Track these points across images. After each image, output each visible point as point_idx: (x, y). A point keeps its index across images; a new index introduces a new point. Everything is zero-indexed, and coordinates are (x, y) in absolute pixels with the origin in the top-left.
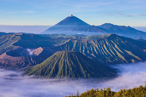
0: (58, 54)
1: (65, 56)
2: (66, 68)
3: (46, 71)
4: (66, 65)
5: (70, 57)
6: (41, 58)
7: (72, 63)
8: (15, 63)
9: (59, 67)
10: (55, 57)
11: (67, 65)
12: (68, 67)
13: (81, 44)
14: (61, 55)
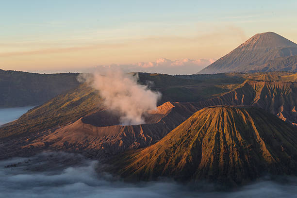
0: (202, 114)
1: (220, 119)
2: (223, 151)
3: (167, 161)
4: (222, 144)
5: (233, 123)
6: (167, 128)
7: (240, 138)
8: (101, 141)
9: (203, 148)
10: (193, 122)
11: (225, 142)
12: (227, 148)
13: (275, 91)
14: (209, 116)
